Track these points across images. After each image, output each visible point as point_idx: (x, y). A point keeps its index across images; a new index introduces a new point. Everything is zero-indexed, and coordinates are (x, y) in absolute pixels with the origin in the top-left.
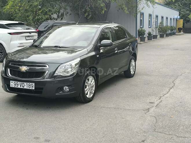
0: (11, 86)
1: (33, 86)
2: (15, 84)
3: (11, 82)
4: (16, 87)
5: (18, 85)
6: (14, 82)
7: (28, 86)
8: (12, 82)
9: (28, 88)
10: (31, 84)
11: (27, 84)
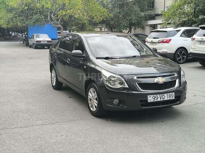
0: (149, 101)
1: (173, 96)
2: (155, 98)
3: (149, 97)
4: (155, 101)
5: (157, 98)
6: (152, 96)
7: (168, 96)
8: (151, 97)
9: (169, 99)
10: (171, 94)
11: (167, 95)
